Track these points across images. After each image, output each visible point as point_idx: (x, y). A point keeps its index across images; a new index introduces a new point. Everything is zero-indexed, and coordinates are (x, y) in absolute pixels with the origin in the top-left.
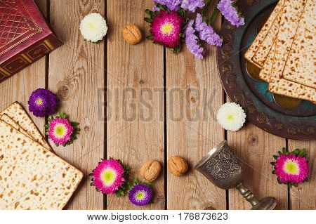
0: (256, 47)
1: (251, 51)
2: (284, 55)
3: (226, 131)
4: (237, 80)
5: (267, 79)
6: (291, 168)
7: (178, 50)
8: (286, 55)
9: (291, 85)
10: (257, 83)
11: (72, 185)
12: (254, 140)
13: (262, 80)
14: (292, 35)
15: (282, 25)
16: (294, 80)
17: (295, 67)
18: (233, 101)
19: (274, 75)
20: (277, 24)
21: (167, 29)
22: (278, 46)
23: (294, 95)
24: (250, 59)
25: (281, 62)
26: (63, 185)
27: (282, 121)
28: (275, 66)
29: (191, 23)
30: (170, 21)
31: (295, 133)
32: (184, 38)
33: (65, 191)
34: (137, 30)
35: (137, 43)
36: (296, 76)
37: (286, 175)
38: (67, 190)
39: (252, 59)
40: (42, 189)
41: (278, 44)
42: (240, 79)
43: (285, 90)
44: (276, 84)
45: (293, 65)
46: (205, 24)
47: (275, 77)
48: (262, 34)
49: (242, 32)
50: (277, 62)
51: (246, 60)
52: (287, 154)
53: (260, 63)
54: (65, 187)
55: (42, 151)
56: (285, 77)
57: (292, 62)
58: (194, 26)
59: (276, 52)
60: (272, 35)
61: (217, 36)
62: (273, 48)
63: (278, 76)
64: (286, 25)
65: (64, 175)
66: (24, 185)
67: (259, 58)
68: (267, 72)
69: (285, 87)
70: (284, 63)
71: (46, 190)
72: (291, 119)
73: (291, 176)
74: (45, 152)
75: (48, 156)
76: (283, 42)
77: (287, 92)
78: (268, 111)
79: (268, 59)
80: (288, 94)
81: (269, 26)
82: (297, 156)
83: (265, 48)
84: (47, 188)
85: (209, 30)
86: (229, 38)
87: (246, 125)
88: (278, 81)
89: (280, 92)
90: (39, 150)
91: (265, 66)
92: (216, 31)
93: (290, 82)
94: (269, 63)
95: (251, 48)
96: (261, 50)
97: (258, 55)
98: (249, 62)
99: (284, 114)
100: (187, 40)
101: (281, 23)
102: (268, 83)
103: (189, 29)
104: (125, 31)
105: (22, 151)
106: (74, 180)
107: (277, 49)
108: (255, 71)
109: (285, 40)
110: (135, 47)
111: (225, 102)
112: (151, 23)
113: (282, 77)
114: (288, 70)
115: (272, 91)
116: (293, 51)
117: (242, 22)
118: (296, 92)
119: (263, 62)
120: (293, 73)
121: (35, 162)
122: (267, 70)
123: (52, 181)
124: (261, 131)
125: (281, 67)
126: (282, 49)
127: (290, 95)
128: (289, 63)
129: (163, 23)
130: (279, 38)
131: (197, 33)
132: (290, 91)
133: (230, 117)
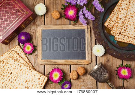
0: (109, 21)
1: (107, 23)
2: (121, 24)
3: (96, 57)
4: (101, 35)
5: (114, 34)
6: (124, 72)
7: (76, 22)
8: (122, 24)
9: (124, 37)
10: (110, 36)
11: (43, 83)
12: (108, 60)
13: (112, 35)
14: (125, 16)
15: (121, 11)
16: (125, 35)
17: (126, 29)
18: (99, 44)
19: (117, 33)
20: (118, 11)
21: (71, 13)
22: (119, 20)
23: (126, 41)
24: (107, 26)
25: (120, 27)
26: (39, 83)
27: (120, 52)
28: (118, 29)
29: (81, 10)
30: (72, 9)
31: (126, 57)
32: (78, 17)
33: (40, 86)
34: (58, 13)
35: (58, 19)
36: (126, 33)
37: (122, 76)
38: (41, 85)
39: (108, 26)
40: (30, 86)
41: (119, 19)
42: (102, 34)
43: (121, 39)
44: (118, 37)
45: (125, 28)
46: (87, 11)
47: (117, 34)
48: (112, 15)
49: (103, 14)
50: (118, 27)
51: (105, 26)
52: (122, 66)
53: (111, 28)
54: (40, 84)
55: (29, 69)
56: (122, 33)
57: (124, 27)
58: (83, 12)
59: (118, 23)
60: (116, 16)
61: (92, 16)
62: (117, 21)
63: (119, 33)
64: (122, 11)
65: (39, 79)
66: (22, 85)
67: (111, 26)
68: (114, 32)
69: (122, 38)
70: (121, 28)
71: (32, 86)
72: (124, 52)
73: (124, 76)
74: (30, 70)
75: (31, 71)
76: (121, 19)
77: (122, 40)
78: (115, 48)
79: (115, 26)
80: (123, 41)
81: (115, 12)
82: (127, 67)
83: (113, 21)
84: (32, 85)
85: (89, 14)
86: (98, 17)
87: (105, 54)
88: (119, 36)
89: (120, 40)
90: (28, 69)
91: (113, 29)
92: (92, 14)
93: (124, 36)
94: (115, 28)
95: (107, 21)
96: (111, 22)
97: (110, 24)
98: (106, 27)
99: (121, 49)
100: (80, 18)
101: (120, 11)
102: (114, 36)
103: (81, 13)
104: (53, 13)
105: (20, 70)
106: (44, 81)
107: (118, 22)
108: (109, 31)
109: (122, 18)
110: (57, 20)
111: (96, 44)
112: (64, 10)
113: (120, 34)
114: (123, 31)
115: (116, 40)
116: (125, 23)
117: (103, 10)
118: (126, 40)
119: (112, 27)
120: (125, 32)
121: (26, 74)
122: (114, 31)
123: (34, 82)
124: (112, 57)
125: (120, 30)
126: (120, 22)
127: (124, 41)
128: (123, 28)
129: (69, 10)
130: (119, 17)
131: (84, 15)
132: (124, 40)
133: (98, 51)
